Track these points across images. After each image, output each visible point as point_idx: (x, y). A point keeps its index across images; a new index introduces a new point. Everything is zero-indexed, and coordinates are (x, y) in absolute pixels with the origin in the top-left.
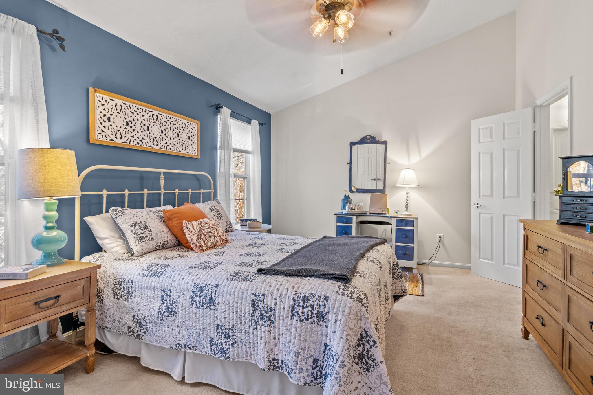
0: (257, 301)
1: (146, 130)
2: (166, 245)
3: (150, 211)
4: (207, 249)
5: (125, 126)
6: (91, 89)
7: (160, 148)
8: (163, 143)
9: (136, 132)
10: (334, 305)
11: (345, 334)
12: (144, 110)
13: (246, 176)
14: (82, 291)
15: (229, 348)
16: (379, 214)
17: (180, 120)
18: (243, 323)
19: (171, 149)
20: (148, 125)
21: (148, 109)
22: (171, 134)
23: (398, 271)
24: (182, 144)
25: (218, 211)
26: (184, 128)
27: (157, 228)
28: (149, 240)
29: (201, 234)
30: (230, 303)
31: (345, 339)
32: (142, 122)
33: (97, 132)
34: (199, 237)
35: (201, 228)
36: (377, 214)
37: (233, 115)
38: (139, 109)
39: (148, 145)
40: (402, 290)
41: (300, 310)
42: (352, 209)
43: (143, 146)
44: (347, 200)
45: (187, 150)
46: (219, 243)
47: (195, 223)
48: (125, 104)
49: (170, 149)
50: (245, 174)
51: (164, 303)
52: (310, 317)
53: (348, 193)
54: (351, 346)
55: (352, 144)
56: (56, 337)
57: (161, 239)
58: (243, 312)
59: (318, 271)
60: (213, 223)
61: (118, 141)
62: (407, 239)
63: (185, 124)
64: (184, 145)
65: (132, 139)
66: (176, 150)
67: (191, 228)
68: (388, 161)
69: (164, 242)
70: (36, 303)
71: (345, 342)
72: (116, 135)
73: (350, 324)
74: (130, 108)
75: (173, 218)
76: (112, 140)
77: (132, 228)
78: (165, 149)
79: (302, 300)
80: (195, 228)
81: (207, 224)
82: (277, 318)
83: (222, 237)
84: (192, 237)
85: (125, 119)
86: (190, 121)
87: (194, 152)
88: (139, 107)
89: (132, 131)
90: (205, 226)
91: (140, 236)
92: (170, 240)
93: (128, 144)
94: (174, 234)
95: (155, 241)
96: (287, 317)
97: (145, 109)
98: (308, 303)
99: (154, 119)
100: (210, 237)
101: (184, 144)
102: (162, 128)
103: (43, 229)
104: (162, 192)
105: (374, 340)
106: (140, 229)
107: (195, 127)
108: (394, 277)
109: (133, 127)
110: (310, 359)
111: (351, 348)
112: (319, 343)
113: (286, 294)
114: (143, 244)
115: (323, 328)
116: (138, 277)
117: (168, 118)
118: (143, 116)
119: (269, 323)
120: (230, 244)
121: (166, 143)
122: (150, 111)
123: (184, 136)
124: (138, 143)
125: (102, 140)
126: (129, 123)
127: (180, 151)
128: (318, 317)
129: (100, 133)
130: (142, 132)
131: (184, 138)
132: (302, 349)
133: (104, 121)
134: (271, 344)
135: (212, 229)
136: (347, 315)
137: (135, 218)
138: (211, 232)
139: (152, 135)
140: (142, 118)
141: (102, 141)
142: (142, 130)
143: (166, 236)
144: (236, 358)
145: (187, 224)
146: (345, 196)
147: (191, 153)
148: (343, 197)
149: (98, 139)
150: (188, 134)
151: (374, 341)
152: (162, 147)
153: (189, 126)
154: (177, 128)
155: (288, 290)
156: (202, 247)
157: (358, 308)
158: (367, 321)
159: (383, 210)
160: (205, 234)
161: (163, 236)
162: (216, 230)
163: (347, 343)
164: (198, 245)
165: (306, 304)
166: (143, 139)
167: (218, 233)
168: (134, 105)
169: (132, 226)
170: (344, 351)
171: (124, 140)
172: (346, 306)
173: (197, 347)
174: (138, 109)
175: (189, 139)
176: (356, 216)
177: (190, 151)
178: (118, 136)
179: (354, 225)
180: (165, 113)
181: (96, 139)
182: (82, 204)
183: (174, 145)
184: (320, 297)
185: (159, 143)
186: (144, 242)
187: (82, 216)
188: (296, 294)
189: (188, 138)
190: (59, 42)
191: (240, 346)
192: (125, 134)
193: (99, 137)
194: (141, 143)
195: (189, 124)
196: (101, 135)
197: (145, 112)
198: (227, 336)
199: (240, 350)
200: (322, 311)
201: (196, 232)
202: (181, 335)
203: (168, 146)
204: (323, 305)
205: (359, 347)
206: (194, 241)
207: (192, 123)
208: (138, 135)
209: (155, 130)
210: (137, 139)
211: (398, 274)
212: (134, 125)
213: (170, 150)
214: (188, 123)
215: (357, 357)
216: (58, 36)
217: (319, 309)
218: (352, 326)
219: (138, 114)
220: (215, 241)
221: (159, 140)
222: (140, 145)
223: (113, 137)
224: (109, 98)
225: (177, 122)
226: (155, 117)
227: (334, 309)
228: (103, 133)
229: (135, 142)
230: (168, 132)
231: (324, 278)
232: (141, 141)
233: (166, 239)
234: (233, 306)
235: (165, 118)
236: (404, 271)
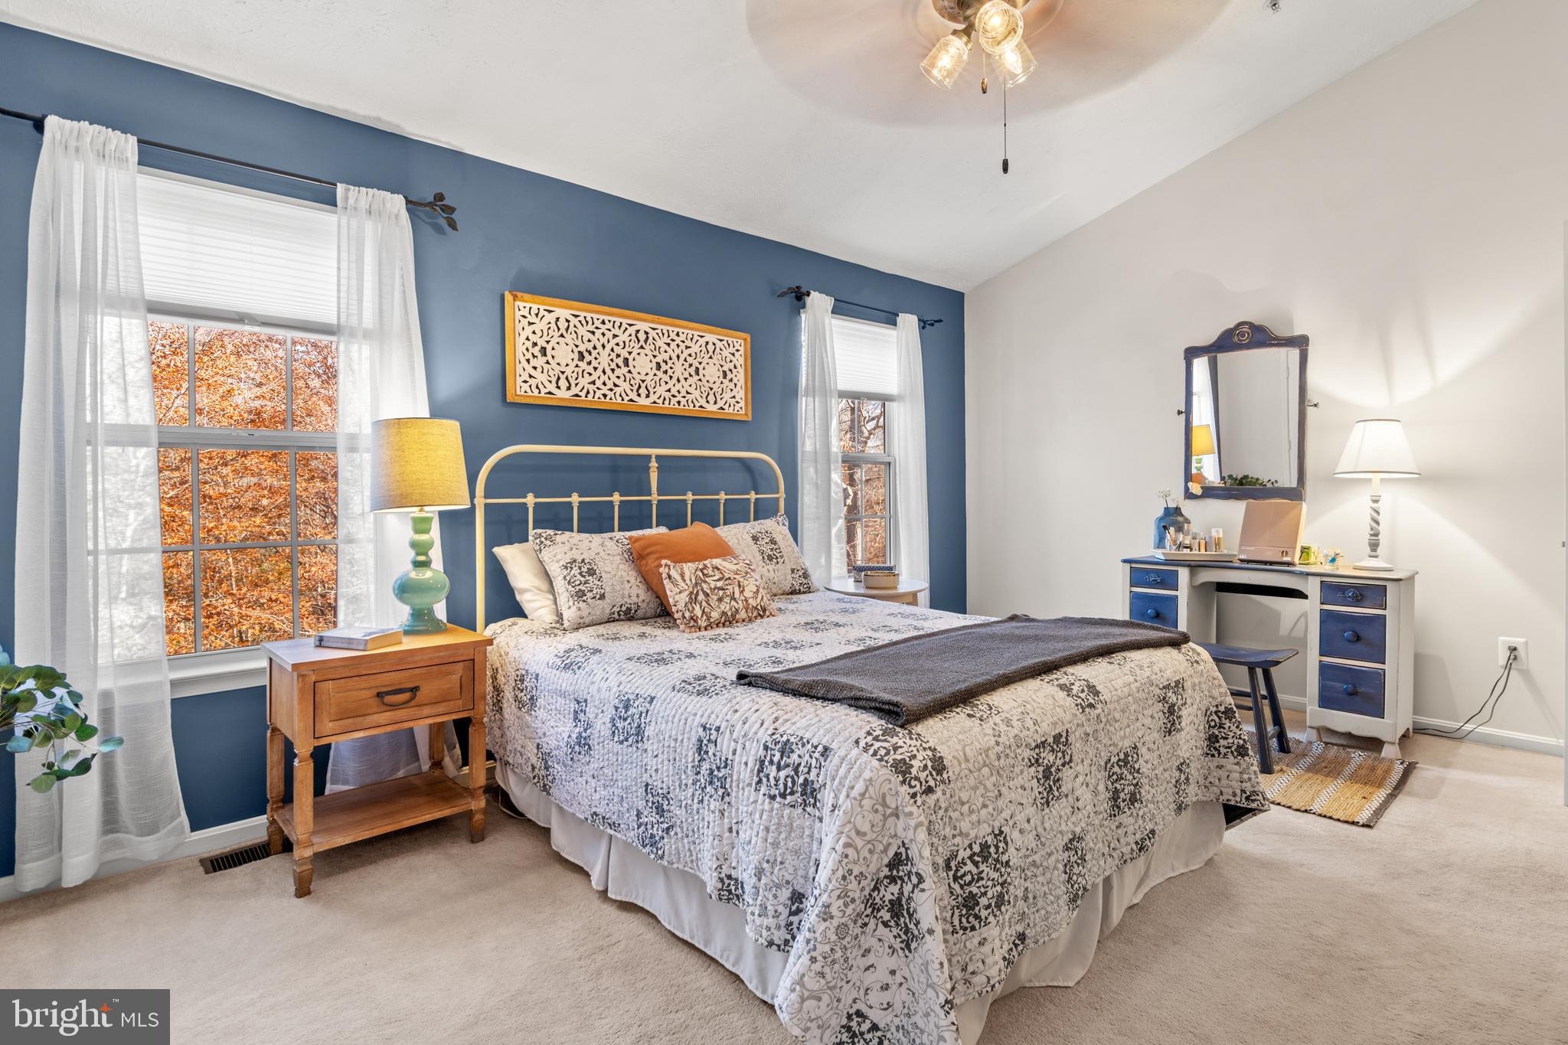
0: (705, 742)
1: (623, 366)
2: (636, 611)
3: (611, 538)
4: (709, 625)
5: (576, 362)
6: (508, 297)
7: (655, 402)
8: (661, 390)
9: (599, 372)
10: (837, 771)
11: (841, 842)
12: (617, 324)
13: (887, 460)
14: (458, 685)
15: (663, 838)
16: (1271, 563)
17: (702, 337)
18: (683, 787)
19: (679, 403)
20: (627, 356)
21: (625, 321)
22: (679, 369)
23: (1232, 734)
24: (708, 389)
25: (773, 542)
26: (711, 353)
27: (615, 575)
28: (594, 598)
29: (698, 592)
30: (664, 738)
31: (840, 853)
32: (612, 350)
33: (519, 380)
34: (693, 599)
35: (701, 579)
36: (1265, 563)
37: (841, 309)
38: (606, 322)
39: (626, 399)
40: (1243, 791)
41: (772, 771)
42: (1180, 546)
43: (616, 401)
44: (1172, 519)
45: (720, 404)
46: (743, 615)
47: (689, 568)
48: (576, 316)
49: (676, 404)
50: (886, 455)
51: (576, 726)
52: (789, 791)
53: (1177, 499)
54: (854, 875)
55: (1191, 353)
56: (442, 768)
57: (623, 598)
58: (684, 761)
59: (852, 688)
60: (734, 568)
61: (563, 394)
62: (1359, 647)
63: (714, 344)
64: (711, 393)
65: (592, 388)
66: (691, 405)
67: (678, 578)
68: (1312, 396)
69: (629, 606)
70: (379, 695)
71: (840, 862)
72: (557, 383)
73: (859, 821)
74: (587, 322)
75: (649, 554)
76: (550, 393)
77: (565, 572)
78: (666, 405)
79: (779, 751)
80: (687, 578)
81: (718, 569)
82: (734, 784)
83: (751, 601)
84: (677, 598)
85: (577, 346)
86: (725, 336)
87: (738, 406)
88: (606, 318)
89: (592, 371)
90: (711, 573)
91: (578, 588)
92: (644, 601)
93: (583, 398)
94: (652, 590)
95: (607, 600)
96: (750, 785)
97: (618, 320)
98: (789, 757)
99: (639, 341)
100: (720, 600)
101: (711, 389)
102: (659, 359)
103: (410, 566)
104: (655, 498)
105: (919, 871)
106: (580, 574)
107: (739, 348)
108: (1215, 748)
109: (594, 361)
110: (784, 889)
111: (852, 877)
112: (804, 856)
113: (756, 733)
114: (582, 605)
115: (814, 821)
116: (547, 669)
117: (673, 336)
118: (615, 336)
119: (721, 791)
120: (771, 619)
121: (669, 390)
122: (631, 325)
123: (712, 372)
124: (605, 396)
125: (530, 393)
126: (586, 354)
127: (701, 407)
128: (806, 794)
129: (525, 382)
130: (613, 370)
131: (711, 376)
132: (768, 861)
133: (534, 356)
134: (725, 842)
135: (727, 582)
136: (855, 799)
137: (574, 551)
138: (723, 589)
139: (635, 375)
140: (613, 342)
141: (529, 396)
142: (613, 366)
143: (634, 592)
144: (674, 860)
145: (669, 569)
146: (1167, 509)
147: (729, 410)
148: (1160, 513)
149: (523, 393)
150: (722, 366)
151: (918, 874)
152: (658, 401)
153: (723, 348)
154: (693, 354)
155: (762, 724)
156: (696, 621)
157: (889, 786)
158: (909, 821)
159: (1284, 553)
160: (708, 591)
161: (626, 593)
162: (739, 586)
163: (844, 864)
164: (687, 615)
165: (785, 759)
166: (615, 385)
167: (742, 592)
168: (595, 315)
169: (566, 568)
170: (834, 882)
171: (575, 390)
172: (860, 776)
173: (619, 824)
174: (603, 322)
175: (725, 377)
176: (1189, 566)
177: (727, 405)
178: (563, 383)
179: (1183, 594)
180: (665, 324)
181: (518, 393)
182: (487, 523)
183: (688, 393)
184: (816, 747)
185: (652, 391)
186: (584, 601)
187: (491, 543)
188: (773, 734)
189: (721, 374)
190: (445, 216)
191: (680, 835)
192: (577, 379)
193: (523, 390)
194: (610, 394)
195: (725, 343)
196: (529, 384)
197: (620, 327)
198: (660, 811)
199: (680, 845)
200: (813, 782)
201: (686, 587)
202: (597, 796)
203: (674, 396)
204: (816, 767)
205: (889, 884)
206: (681, 606)
207: (730, 340)
208: (604, 378)
209: (643, 365)
210: (602, 387)
211: (1230, 741)
212: (596, 359)
213: (677, 406)
214: (721, 340)
215: (886, 908)
216: (443, 205)
217: (807, 775)
218: (865, 827)
219: (603, 334)
220: (731, 609)
221: (651, 384)
222: (608, 399)
223: (552, 388)
224: (542, 308)
225: (694, 340)
226: (642, 336)
227: (834, 780)
228: (532, 382)
229: (599, 394)
230: (673, 366)
231: (858, 707)
232: (611, 390)
233: (634, 599)
234: (669, 746)
235: (666, 335)
236: (1349, 747)
